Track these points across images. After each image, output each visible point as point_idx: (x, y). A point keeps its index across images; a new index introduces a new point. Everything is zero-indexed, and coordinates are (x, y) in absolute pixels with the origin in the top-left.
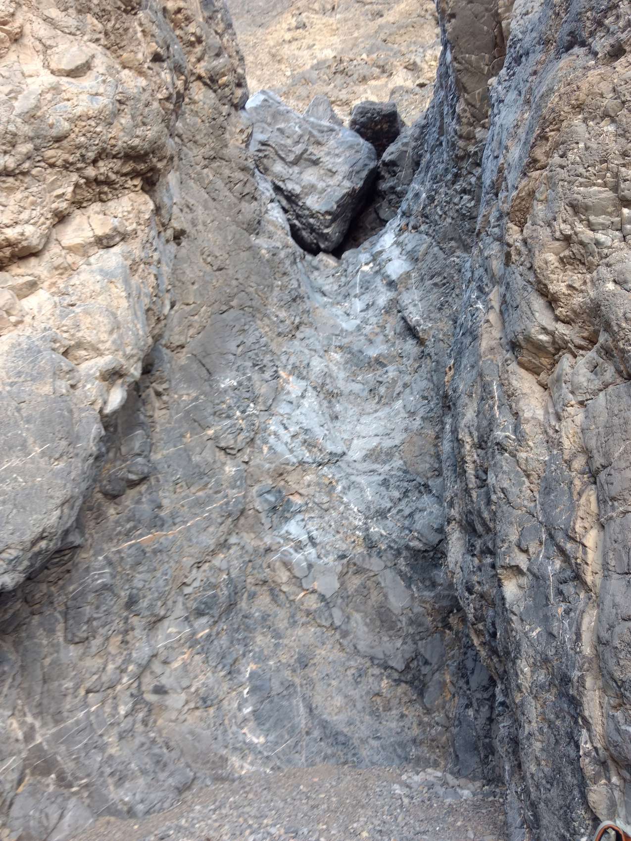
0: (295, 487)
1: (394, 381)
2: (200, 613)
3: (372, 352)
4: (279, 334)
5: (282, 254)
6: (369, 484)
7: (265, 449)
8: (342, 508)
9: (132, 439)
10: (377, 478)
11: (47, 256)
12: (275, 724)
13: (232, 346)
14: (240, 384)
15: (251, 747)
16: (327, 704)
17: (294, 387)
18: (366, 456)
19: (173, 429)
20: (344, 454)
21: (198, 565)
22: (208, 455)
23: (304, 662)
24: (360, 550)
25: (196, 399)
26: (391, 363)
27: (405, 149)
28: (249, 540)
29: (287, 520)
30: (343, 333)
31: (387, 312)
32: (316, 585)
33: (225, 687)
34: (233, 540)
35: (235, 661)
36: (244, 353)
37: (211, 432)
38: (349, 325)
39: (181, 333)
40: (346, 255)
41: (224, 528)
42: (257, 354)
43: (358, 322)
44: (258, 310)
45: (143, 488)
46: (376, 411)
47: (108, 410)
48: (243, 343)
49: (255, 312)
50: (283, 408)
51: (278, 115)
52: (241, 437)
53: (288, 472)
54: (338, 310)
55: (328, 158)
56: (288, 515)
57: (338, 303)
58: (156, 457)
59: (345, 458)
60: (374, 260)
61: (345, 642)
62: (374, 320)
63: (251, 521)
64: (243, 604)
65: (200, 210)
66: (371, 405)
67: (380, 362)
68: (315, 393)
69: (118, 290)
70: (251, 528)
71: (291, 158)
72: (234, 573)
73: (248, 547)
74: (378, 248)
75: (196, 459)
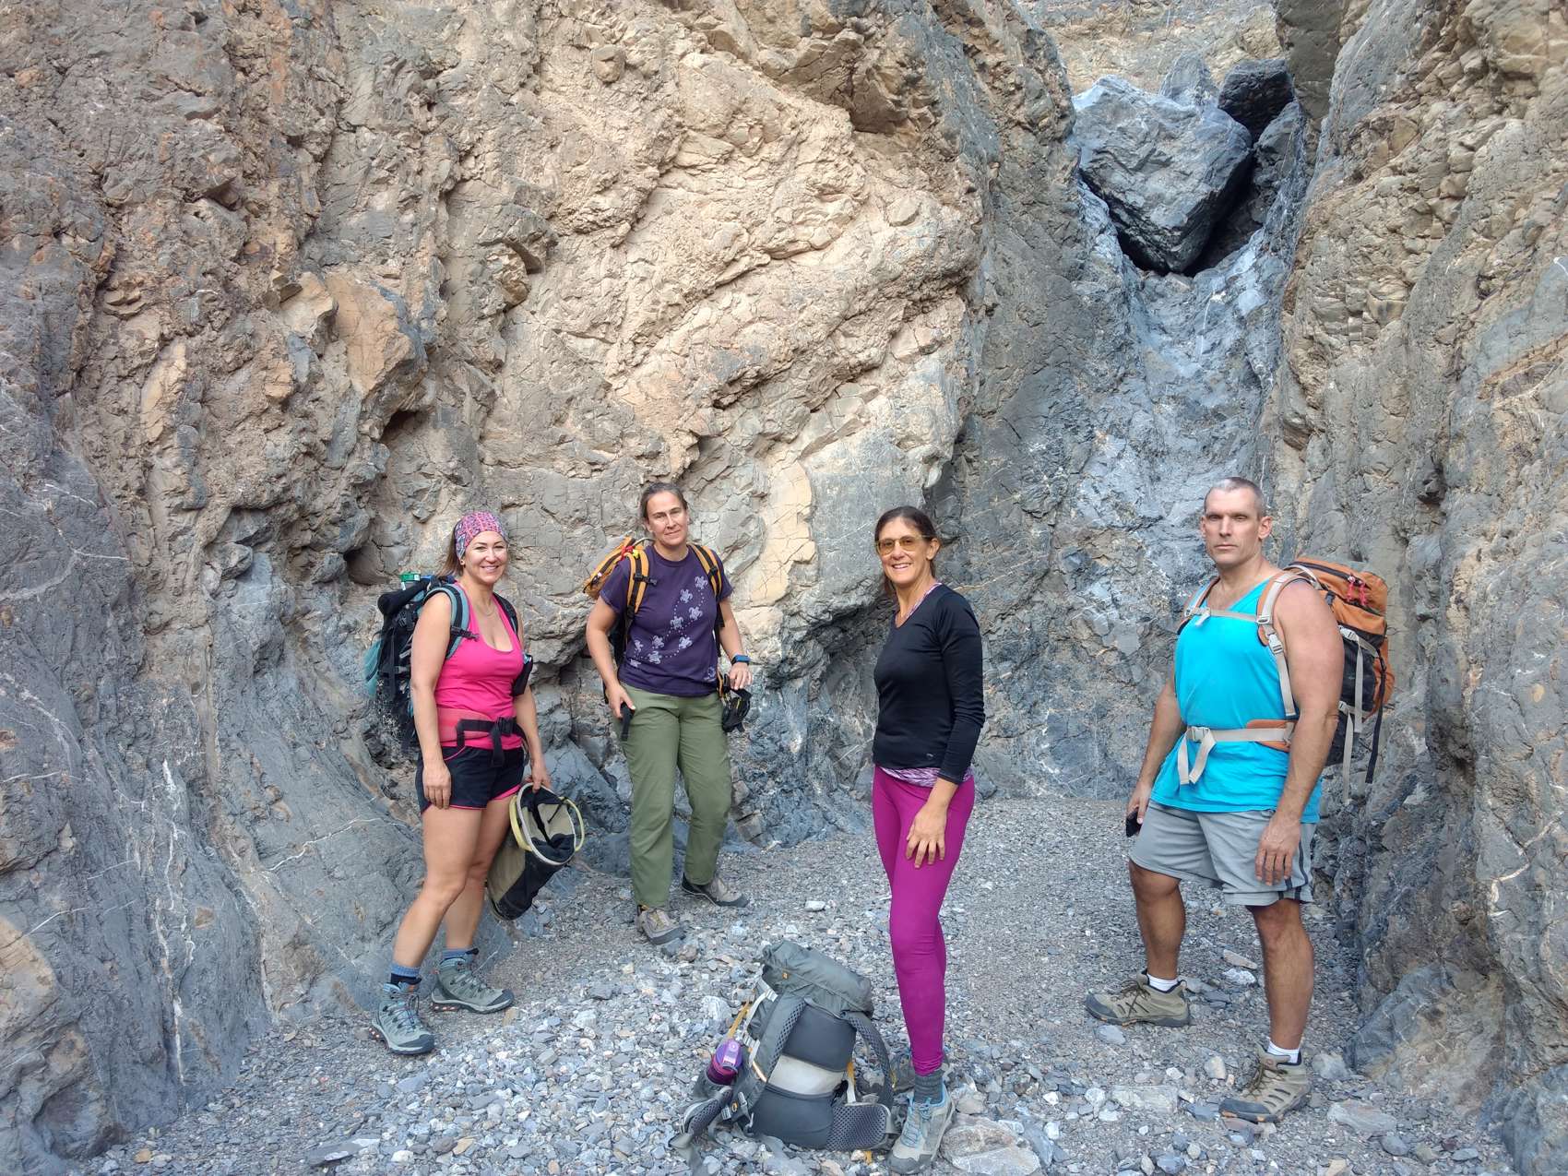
0: (1101, 551)
1: (1232, 437)
2: (1003, 658)
3: (1210, 403)
4: (1098, 390)
5: (1108, 298)
6: (1183, 550)
7: (1073, 513)
8: (1150, 572)
9: (945, 504)
10: (1193, 544)
11: (885, 367)
12: (1070, 761)
13: (1044, 408)
14: (1049, 448)
15: (1047, 776)
16: (1123, 753)
17: (1110, 447)
18: (1186, 520)
19: (983, 493)
20: (1161, 518)
21: (1003, 616)
22: (1014, 518)
23: (1102, 712)
24: (1165, 613)
25: (1005, 464)
26: (1231, 415)
27: (1286, 130)
28: (1052, 599)
29: (1092, 582)
30: (1179, 380)
31: (1232, 355)
32: (1116, 644)
33: (1025, 723)
34: (1037, 598)
35: (1035, 704)
36: (1056, 415)
37: (1017, 497)
38: (1185, 370)
39: (992, 400)
40: (1200, 276)
41: (1028, 586)
42: (1070, 415)
43: (1199, 366)
44: (1076, 366)
45: (954, 547)
46: (1207, 471)
47: (928, 486)
48: (1056, 403)
49: (1071, 367)
50: (1095, 471)
51: (1120, 109)
52: (1047, 501)
53: (1096, 536)
54: (1178, 351)
55: (1181, 157)
56: (1093, 577)
57: (1179, 342)
58: (966, 519)
59: (1161, 522)
60: (1227, 287)
61: (1143, 698)
62: (1217, 364)
63: (1055, 581)
64: (1045, 657)
65: (1017, 263)
66: (1205, 463)
67: (1218, 415)
68: (1135, 453)
69: (936, 391)
70: (1055, 588)
71: (1134, 163)
72: (1036, 628)
73: (1051, 605)
74: (1234, 272)
75: (1003, 521)
